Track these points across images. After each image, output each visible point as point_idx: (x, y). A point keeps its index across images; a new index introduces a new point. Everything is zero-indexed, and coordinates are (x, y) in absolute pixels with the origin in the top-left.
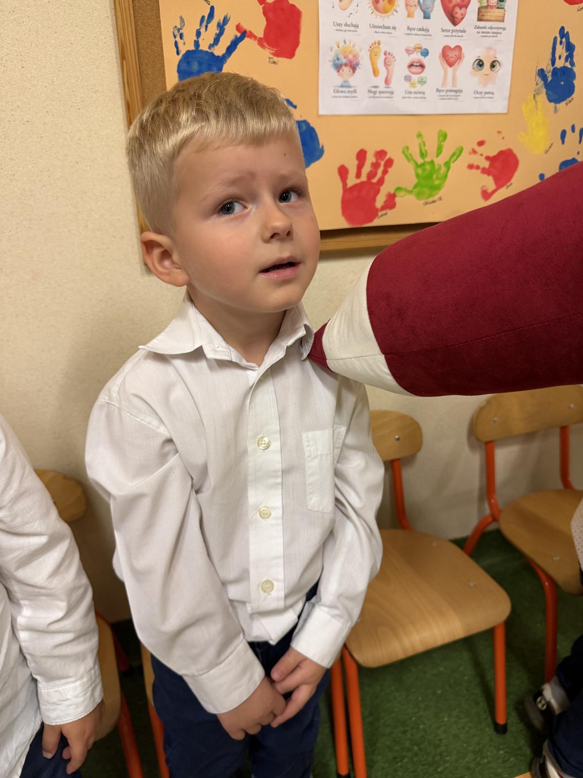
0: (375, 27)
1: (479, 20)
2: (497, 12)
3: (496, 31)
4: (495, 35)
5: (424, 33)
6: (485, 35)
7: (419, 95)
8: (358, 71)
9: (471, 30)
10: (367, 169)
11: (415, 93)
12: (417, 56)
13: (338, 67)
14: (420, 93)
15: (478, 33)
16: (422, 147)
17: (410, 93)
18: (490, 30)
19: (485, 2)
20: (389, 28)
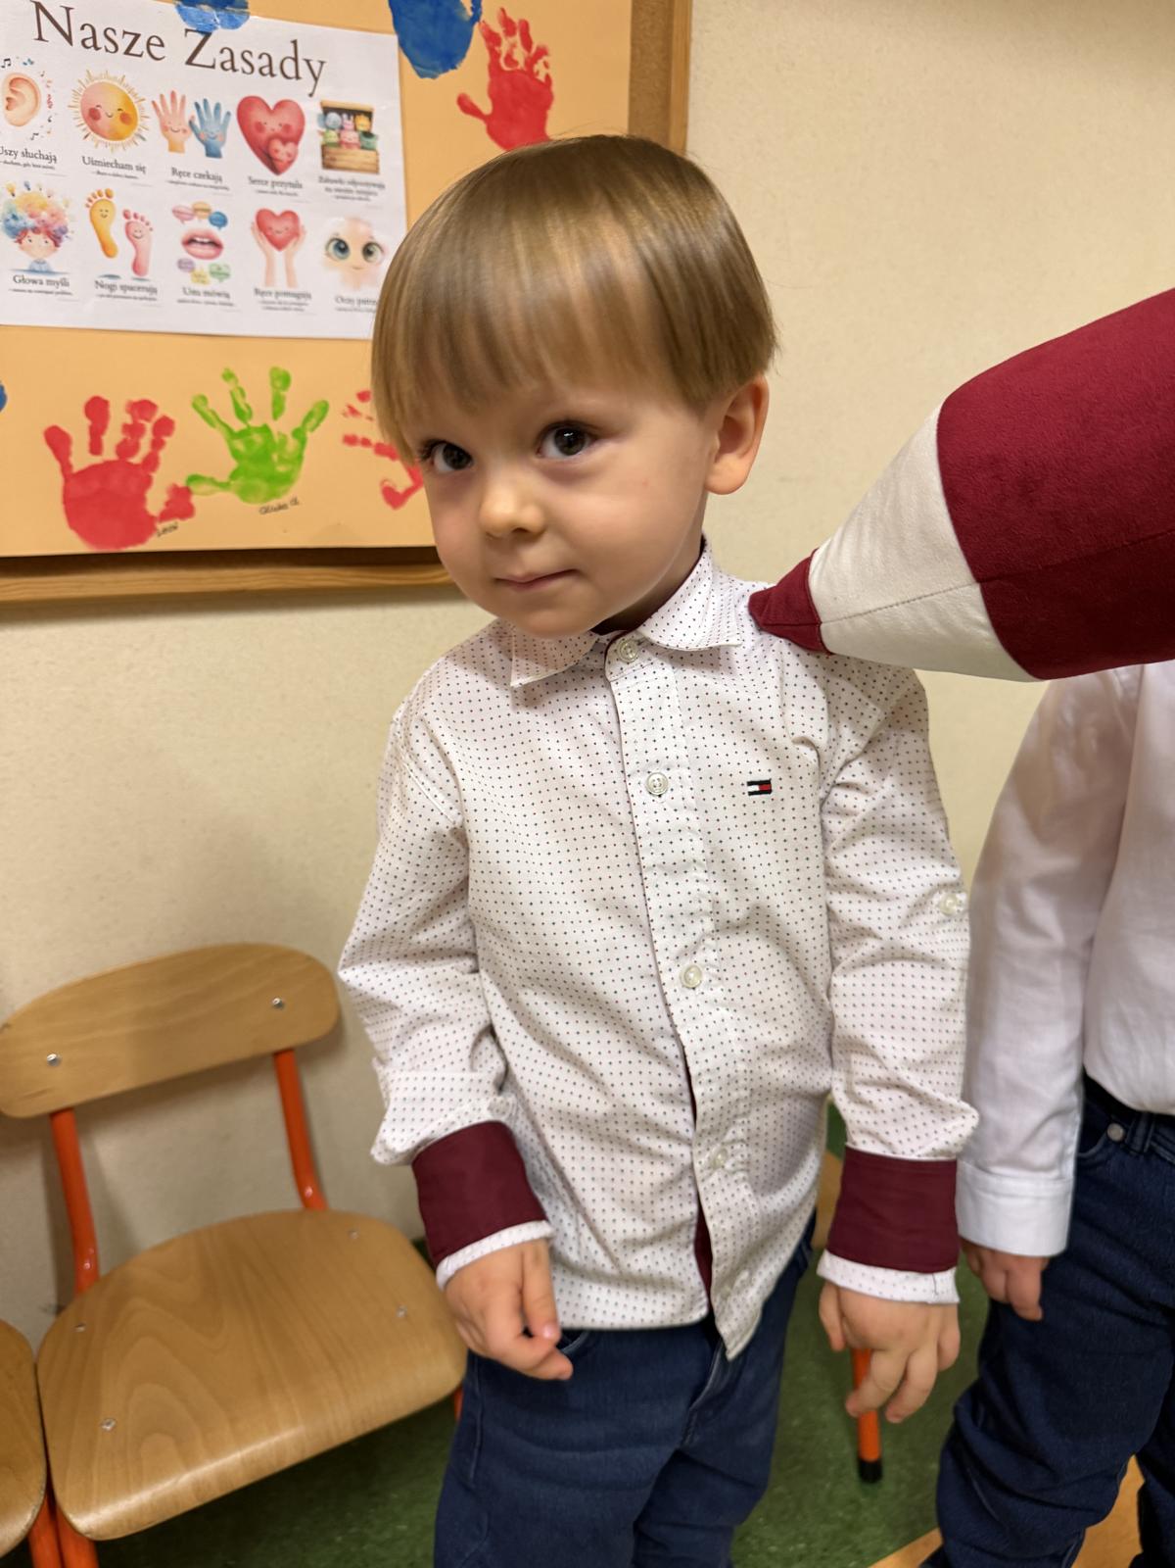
0: (95, 163)
1: (327, 166)
2: (361, 156)
3: (364, 188)
4: (363, 196)
5: (211, 182)
6: (343, 195)
7: (217, 299)
8: (65, 243)
9: (311, 185)
10: (112, 437)
11: (207, 293)
12: (201, 225)
13: (19, 234)
14: (219, 294)
15: (328, 190)
16: (240, 400)
17: (195, 292)
18: (351, 187)
19: (333, 137)
20: (129, 167)
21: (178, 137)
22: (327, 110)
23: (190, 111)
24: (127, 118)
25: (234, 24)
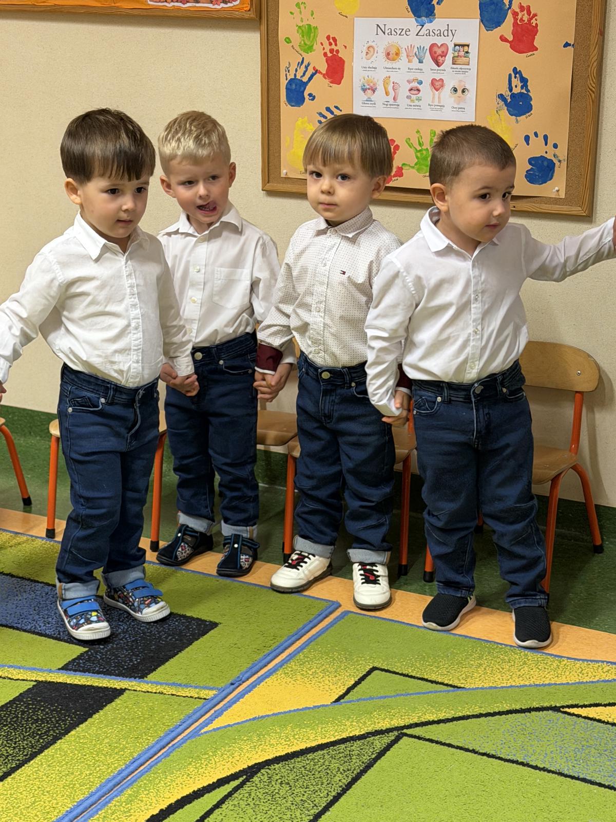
0: (387, 68)
1: (453, 64)
2: (464, 60)
3: (465, 70)
4: (464, 73)
5: (419, 71)
6: (458, 73)
7: (416, 107)
8: (376, 92)
9: (449, 70)
11: (414, 106)
12: (415, 84)
13: (364, 90)
14: (418, 106)
15: (453, 71)
16: (420, 139)
17: (411, 106)
18: (460, 70)
19: (456, 54)
20: (396, 69)
21: (411, 58)
22: (455, 45)
23: (416, 49)
24: (397, 54)
25: (431, 22)
